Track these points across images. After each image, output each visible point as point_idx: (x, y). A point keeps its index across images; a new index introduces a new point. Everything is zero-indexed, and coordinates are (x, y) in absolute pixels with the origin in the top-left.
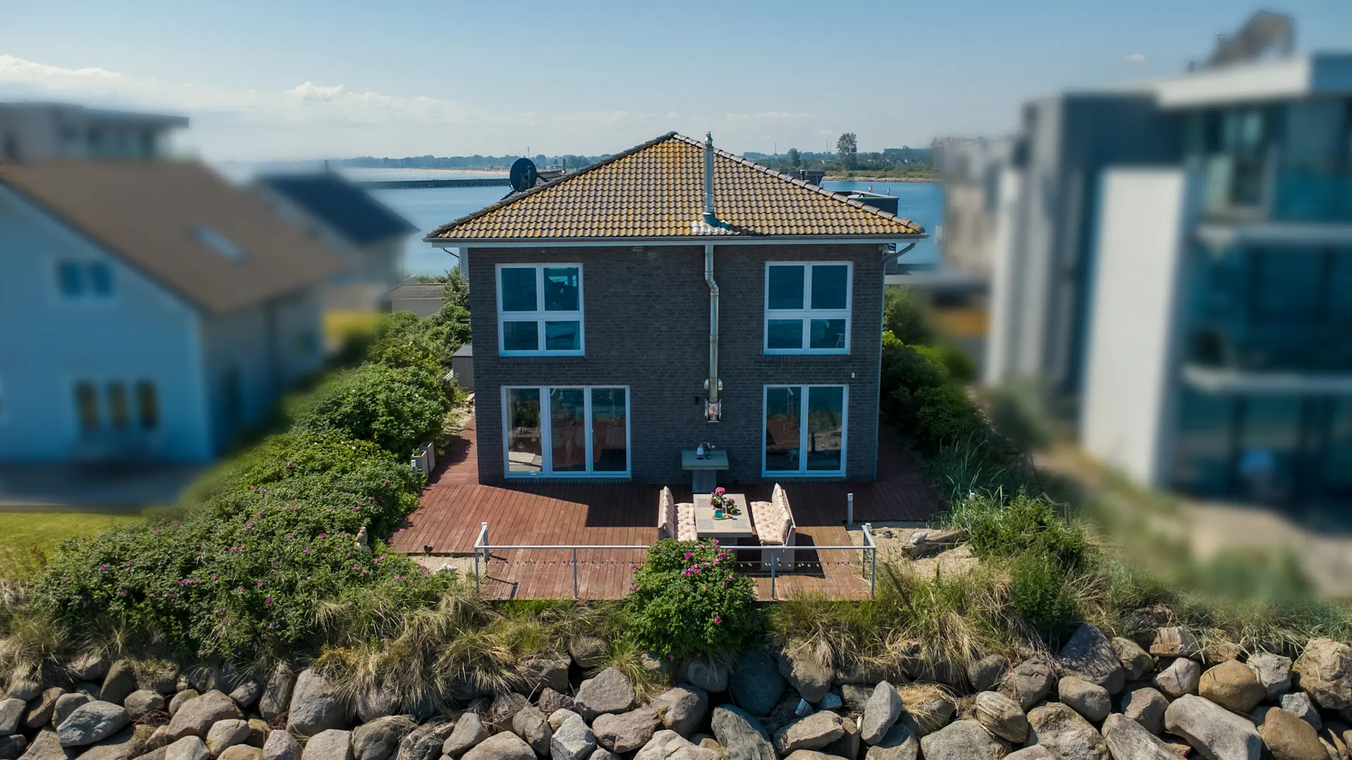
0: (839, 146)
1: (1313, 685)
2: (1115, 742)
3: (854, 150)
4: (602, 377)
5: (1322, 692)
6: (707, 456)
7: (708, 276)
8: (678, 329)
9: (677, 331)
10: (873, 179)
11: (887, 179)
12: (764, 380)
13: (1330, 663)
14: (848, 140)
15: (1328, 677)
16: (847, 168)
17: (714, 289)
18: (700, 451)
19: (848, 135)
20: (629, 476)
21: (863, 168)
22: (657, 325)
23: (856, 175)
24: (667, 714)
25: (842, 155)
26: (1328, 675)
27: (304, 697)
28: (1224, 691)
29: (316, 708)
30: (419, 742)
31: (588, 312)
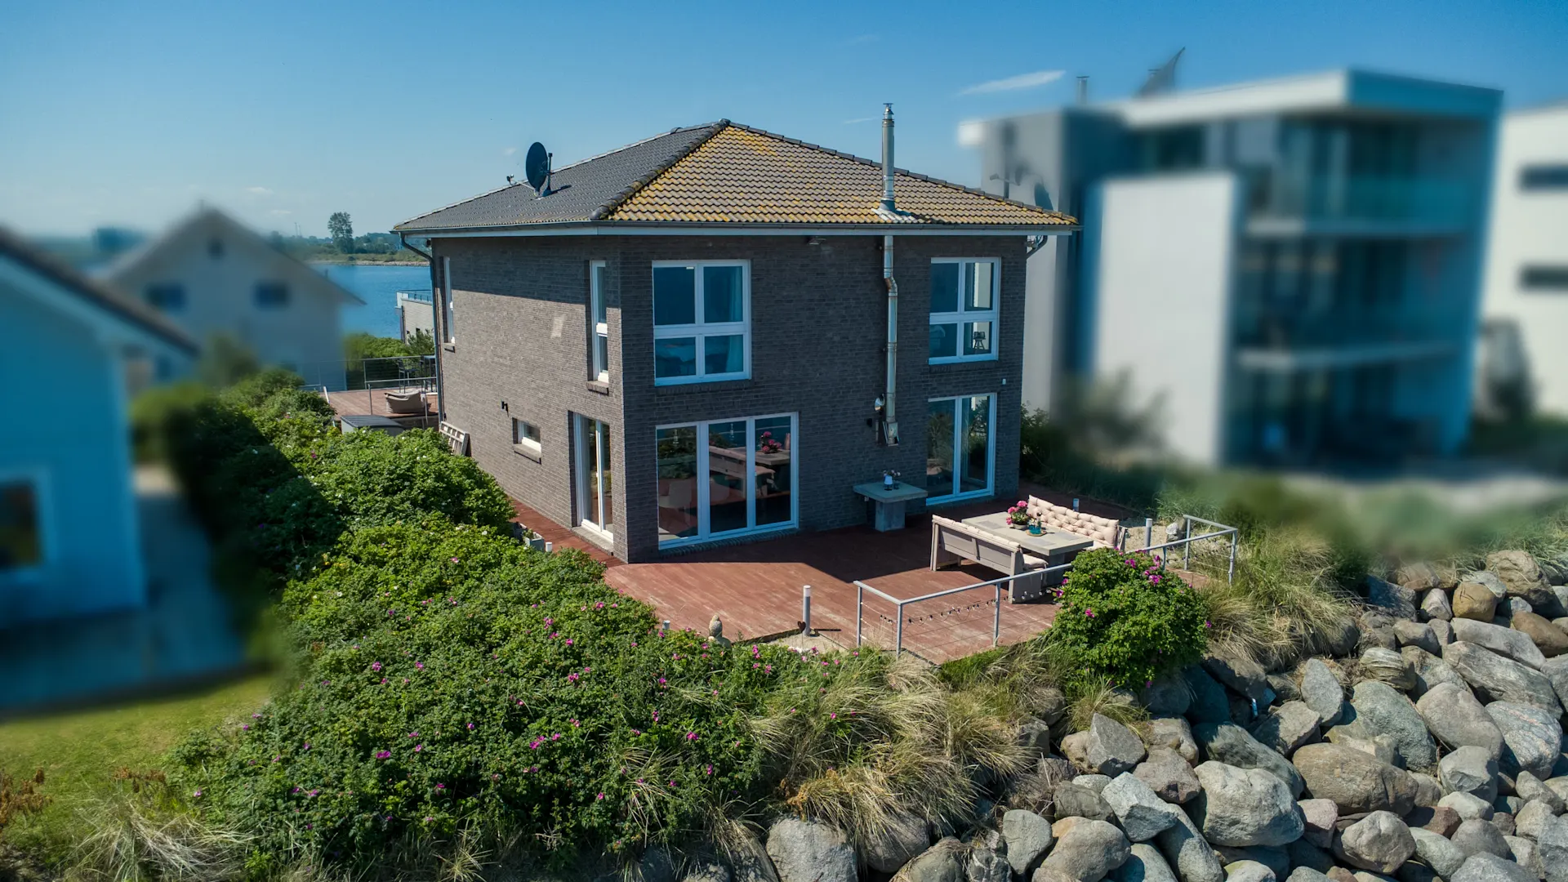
0: (330, 227)
1: (1525, 588)
2: (1471, 667)
3: (349, 231)
4: (773, 404)
5: (1536, 591)
6: (895, 487)
7: (887, 273)
8: (851, 339)
9: (849, 342)
10: (378, 262)
11: (397, 263)
12: (929, 393)
13: (1531, 567)
14: (340, 221)
15: (1536, 578)
16: (344, 251)
17: (894, 288)
18: (889, 481)
19: (340, 214)
20: (796, 526)
21: (363, 251)
22: (830, 335)
23: (358, 259)
24: (1181, 748)
25: (336, 238)
26: (1534, 576)
27: (820, 856)
28: (1483, 607)
29: (844, 866)
30: (993, 866)
31: (757, 321)
